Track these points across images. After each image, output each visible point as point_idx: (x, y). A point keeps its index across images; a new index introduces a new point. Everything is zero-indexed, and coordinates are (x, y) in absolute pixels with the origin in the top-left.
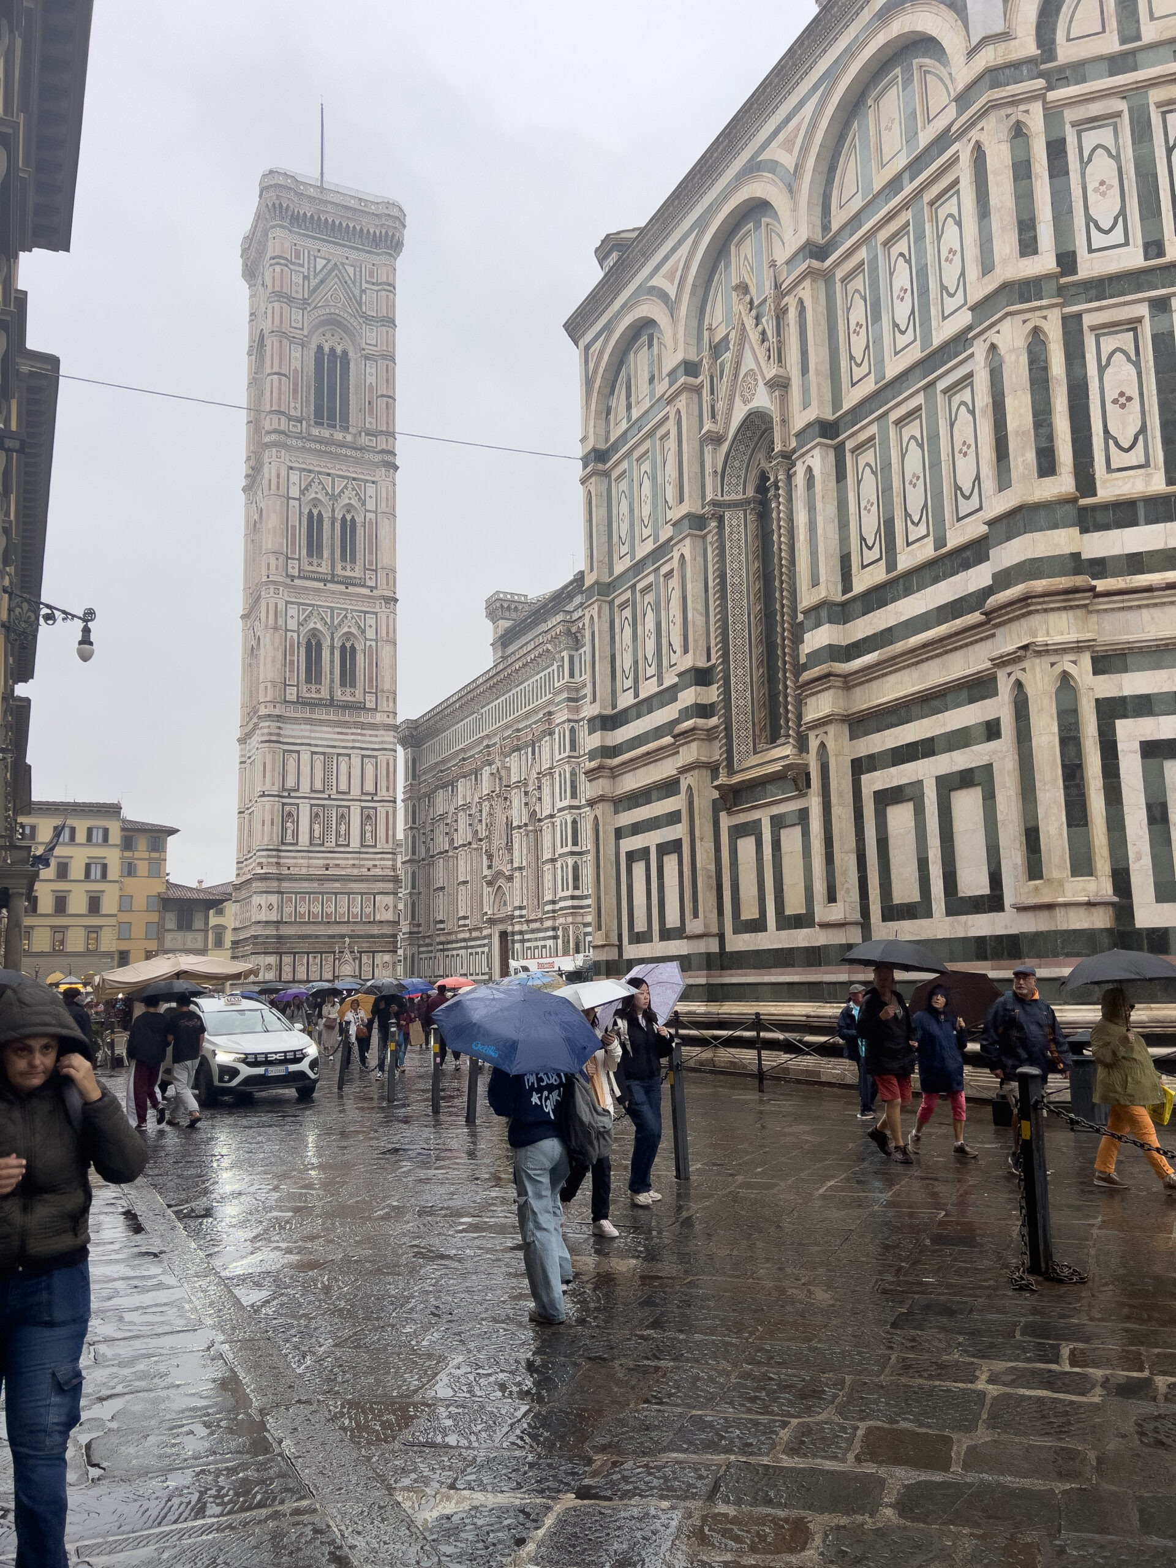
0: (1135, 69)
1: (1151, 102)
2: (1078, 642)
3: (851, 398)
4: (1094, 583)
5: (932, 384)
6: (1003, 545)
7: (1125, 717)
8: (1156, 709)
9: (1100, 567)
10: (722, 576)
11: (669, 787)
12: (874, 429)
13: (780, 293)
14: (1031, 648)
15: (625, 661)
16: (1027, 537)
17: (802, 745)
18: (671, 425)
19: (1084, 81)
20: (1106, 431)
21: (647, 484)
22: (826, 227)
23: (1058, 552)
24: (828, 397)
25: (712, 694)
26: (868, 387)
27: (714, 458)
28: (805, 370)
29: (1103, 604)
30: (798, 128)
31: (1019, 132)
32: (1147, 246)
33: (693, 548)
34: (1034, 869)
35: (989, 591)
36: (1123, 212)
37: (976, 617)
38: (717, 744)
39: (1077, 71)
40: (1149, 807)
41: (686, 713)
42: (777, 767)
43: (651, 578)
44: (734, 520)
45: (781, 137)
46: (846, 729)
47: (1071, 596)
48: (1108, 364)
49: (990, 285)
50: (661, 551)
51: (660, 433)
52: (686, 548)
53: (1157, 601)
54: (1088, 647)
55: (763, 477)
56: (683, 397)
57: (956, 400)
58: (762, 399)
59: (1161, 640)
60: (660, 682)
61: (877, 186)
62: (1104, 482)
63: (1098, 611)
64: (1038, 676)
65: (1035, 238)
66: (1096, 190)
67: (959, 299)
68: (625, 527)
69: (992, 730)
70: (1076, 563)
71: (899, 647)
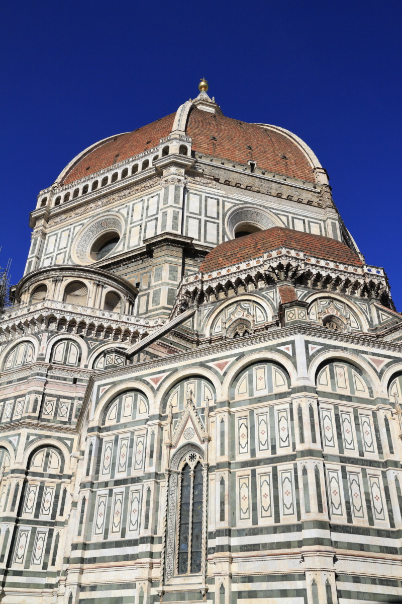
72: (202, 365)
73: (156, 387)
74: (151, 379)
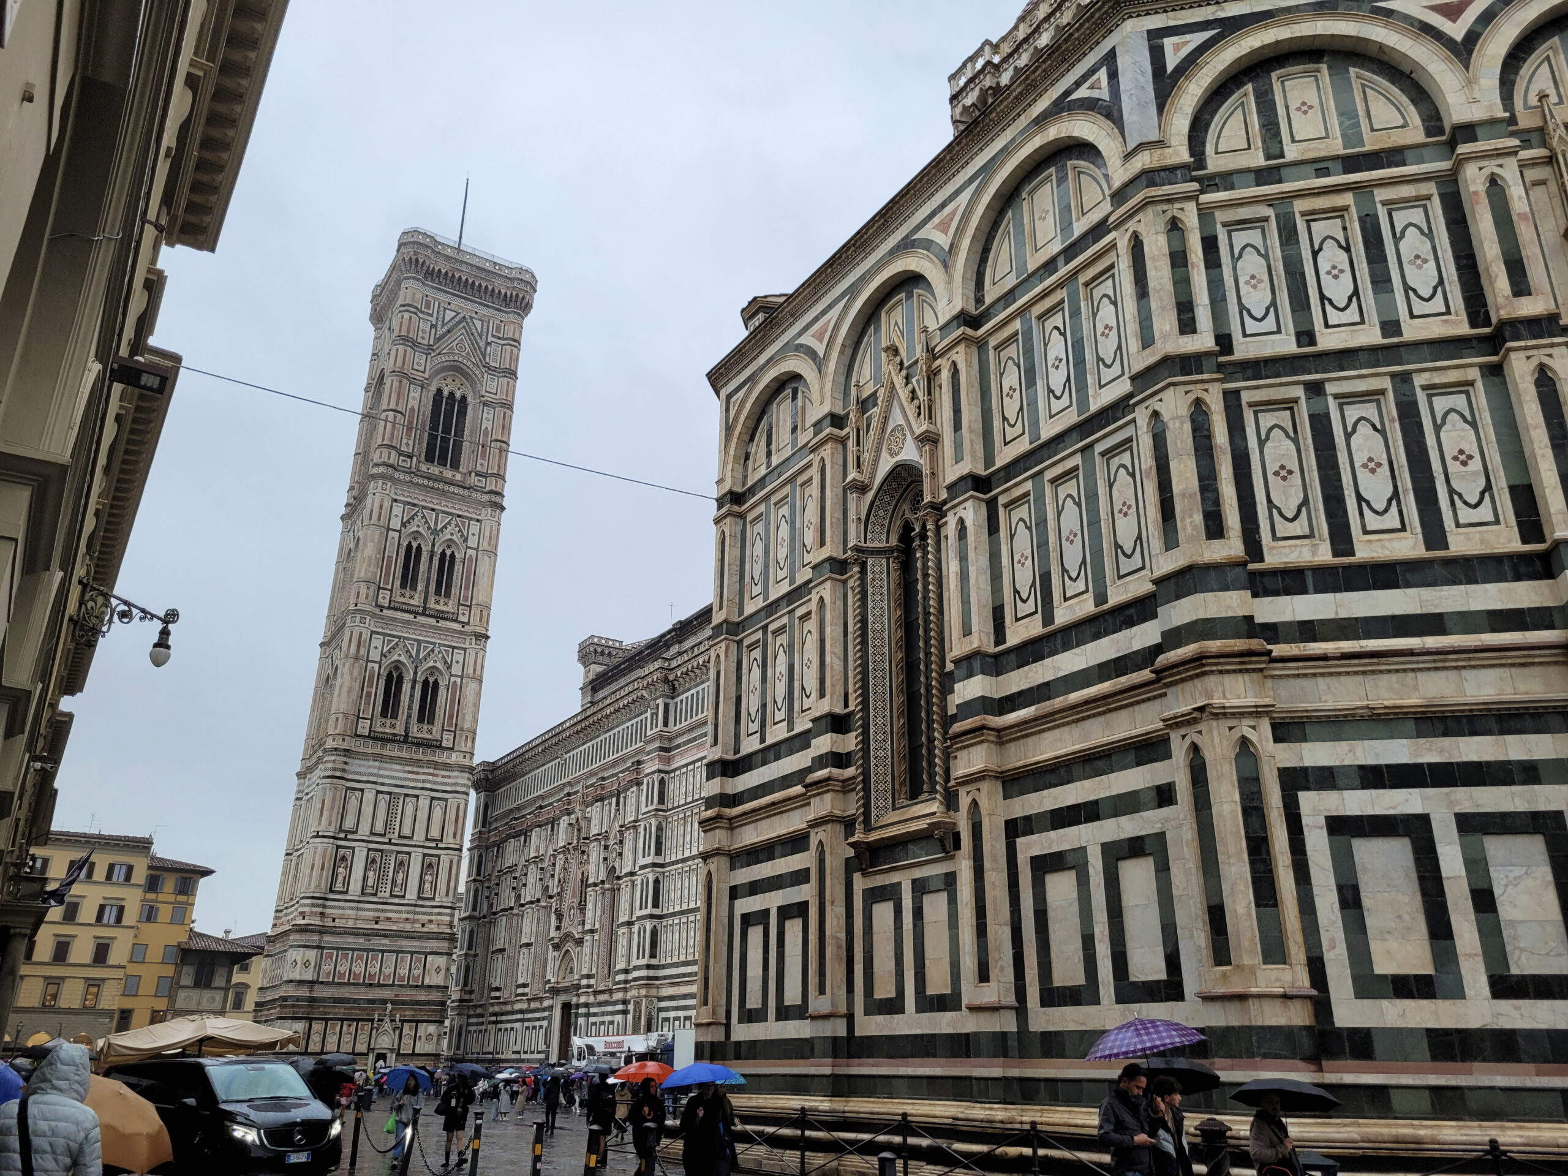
0: (1280, 181)
1: (1296, 210)
2: (1256, 706)
3: (1004, 456)
4: (1269, 647)
5: (1090, 446)
6: (1172, 604)
7: (1308, 789)
8: (1339, 782)
9: (1272, 632)
10: (864, 621)
11: (796, 842)
12: (1028, 486)
13: (932, 354)
14: (1208, 710)
15: (751, 703)
16: (1199, 597)
17: (951, 801)
18: (814, 472)
19: (1232, 188)
20: (1269, 501)
21: (784, 529)
22: (979, 300)
23: (1230, 614)
24: (980, 453)
25: (850, 742)
26: (1023, 446)
27: (858, 506)
28: (957, 426)
29: (1277, 669)
30: (954, 213)
31: (1174, 226)
32: (1299, 335)
33: (833, 591)
34: (1221, 953)
35: (1157, 650)
36: (1274, 303)
37: (1146, 674)
38: (853, 797)
39: (1225, 180)
40: (1340, 889)
41: (820, 762)
42: (922, 824)
43: (785, 620)
44: (876, 567)
45: (936, 220)
46: (999, 786)
47: (1246, 659)
48: (1267, 438)
49: (1150, 358)
50: (797, 594)
51: (800, 480)
52: (826, 591)
53: (1332, 670)
54: (1267, 712)
55: (907, 527)
56: (828, 446)
57: (1115, 462)
58: (910, 453)
59: (1340, 710)
60: (790, 727)
61: (1031, 267)
62: (1271, 549)
63: (1273, 677)
64: (1216, 740)
65: (1193, 319)
66: (1247, 283)
67: (1116, 370)
68: (758, 569)
69: (1164, 795)
70: (1248, 626)
71: (1058, 702)
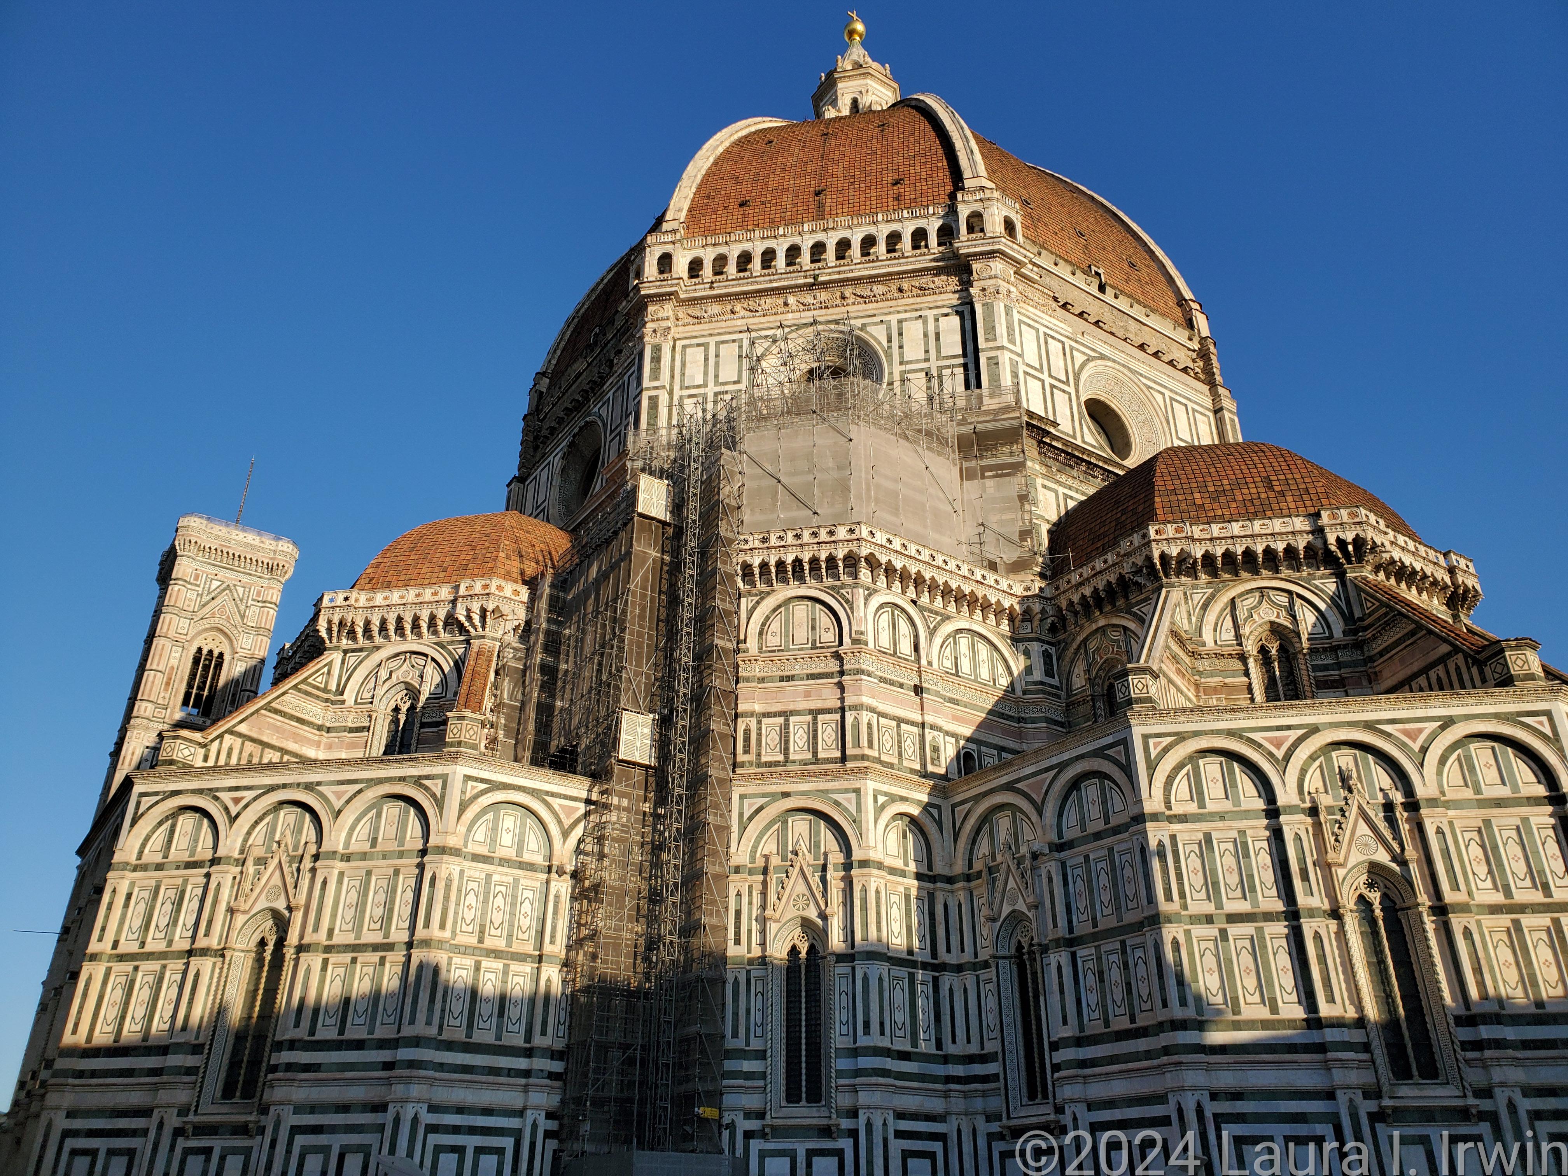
72: (1370, 726)
73: (1280, 754)
74: (1263, 738)
